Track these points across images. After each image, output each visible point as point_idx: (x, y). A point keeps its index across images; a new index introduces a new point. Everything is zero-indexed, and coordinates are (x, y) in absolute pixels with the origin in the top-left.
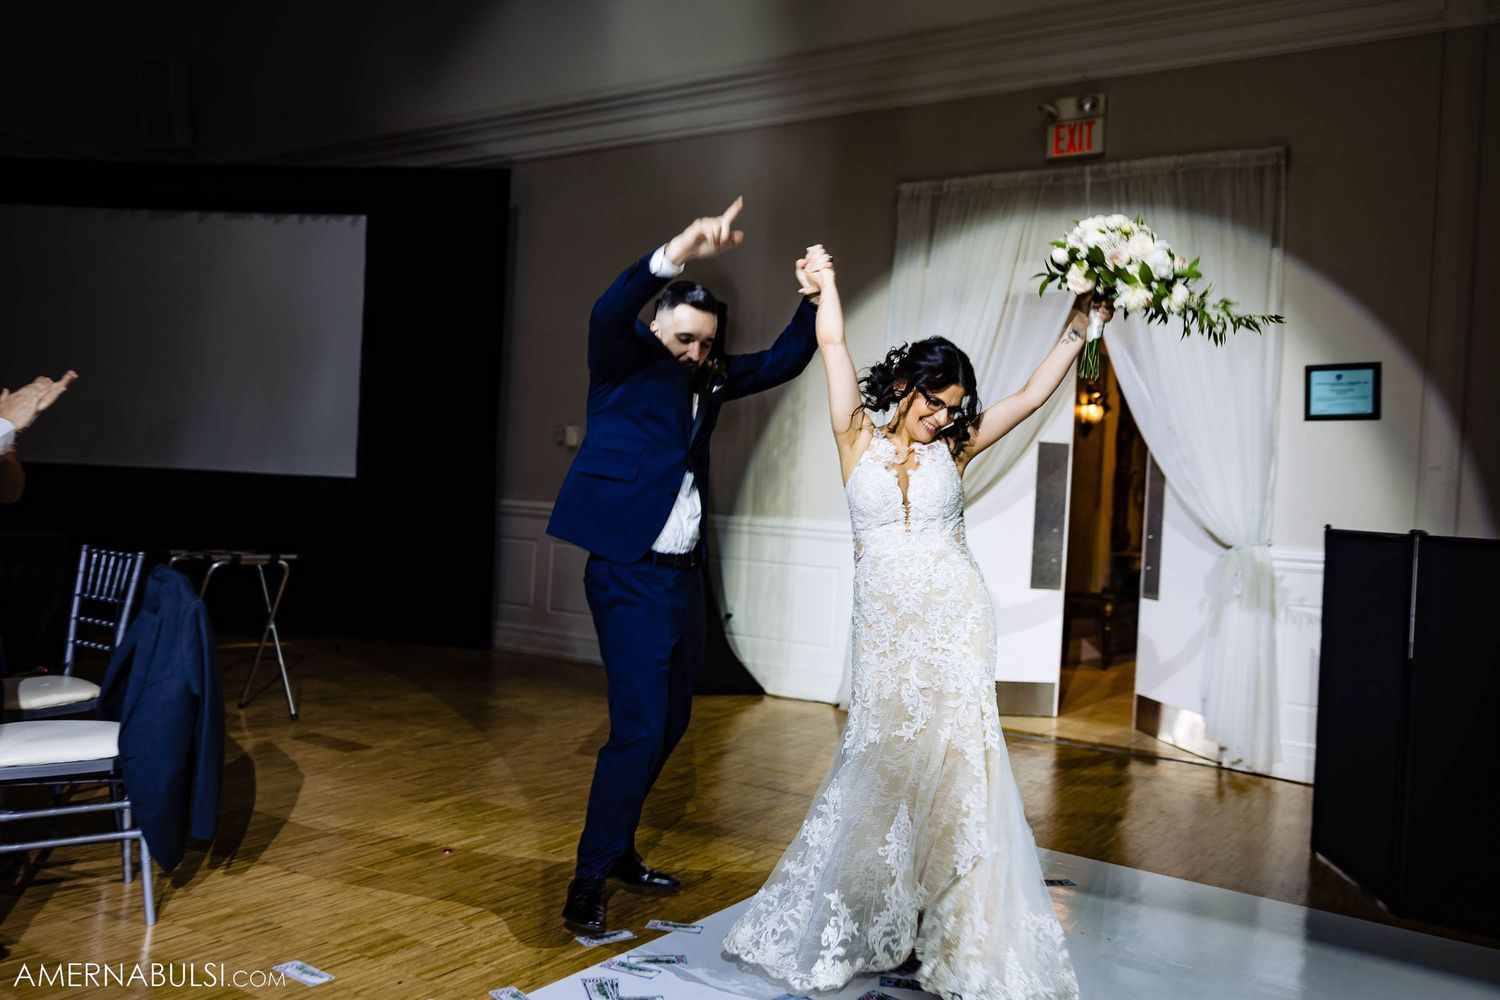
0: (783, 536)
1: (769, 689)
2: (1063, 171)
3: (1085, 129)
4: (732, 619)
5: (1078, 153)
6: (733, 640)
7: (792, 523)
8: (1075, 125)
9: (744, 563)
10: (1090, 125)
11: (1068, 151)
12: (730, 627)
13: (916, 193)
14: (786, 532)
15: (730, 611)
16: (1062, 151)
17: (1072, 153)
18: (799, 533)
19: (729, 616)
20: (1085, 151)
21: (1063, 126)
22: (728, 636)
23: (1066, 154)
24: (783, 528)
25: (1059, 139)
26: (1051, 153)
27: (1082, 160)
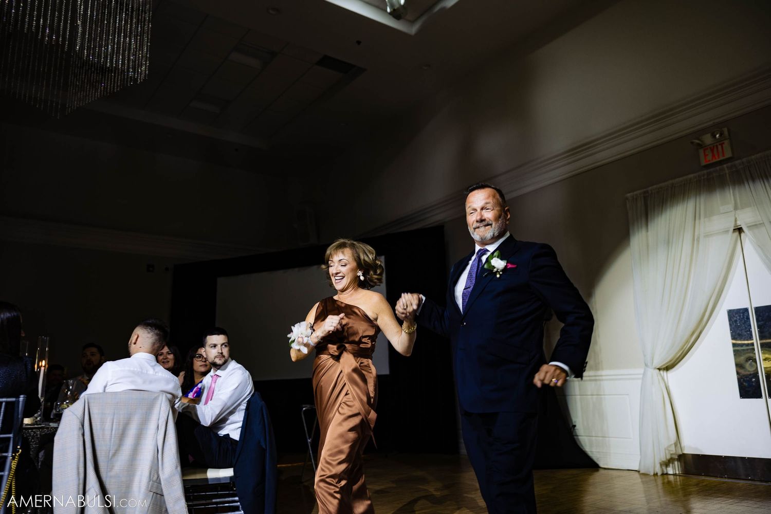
0: (596, 380)
1: (601, 465)
2: (712, 170)
3: (720, 147)
4: (576, 428)
5: (718, 160)
6: (578, 439)
7: (600, 373)
8: (714, 147)
9: (578, 397)
10: (722, 145)
11: (712, 159)
12: (576, 433)
13: (635, 197)
14: (597, 378)
15: (574, 424)
16: (709, 161)
17: (714, 161)
18: (604, 378)
19: (575, 426)
20: (722, 158)
21: (707, 149)
22: (575, 437)
23: (711, 162)
24: (595, 376)
25: (706, 156)
26: (703, 163)
27: (721, 163)
